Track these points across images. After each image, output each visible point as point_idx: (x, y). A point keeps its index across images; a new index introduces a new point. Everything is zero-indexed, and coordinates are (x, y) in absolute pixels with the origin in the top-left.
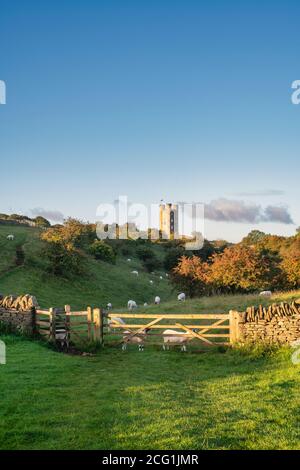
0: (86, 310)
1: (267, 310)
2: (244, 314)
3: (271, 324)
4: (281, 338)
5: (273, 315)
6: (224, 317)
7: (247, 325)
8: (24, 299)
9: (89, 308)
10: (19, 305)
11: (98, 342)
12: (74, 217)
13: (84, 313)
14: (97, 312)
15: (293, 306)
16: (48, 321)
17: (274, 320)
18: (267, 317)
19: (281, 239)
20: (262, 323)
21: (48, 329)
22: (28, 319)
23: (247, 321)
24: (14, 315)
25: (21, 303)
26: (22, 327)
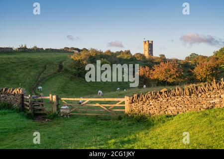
0: (49, 96)
1: (144, 96)
2: (132, 98)
3: (146, 104)
4: (151, 112)
5: (147, 99)
6: (122, 100)
7: (133, 105)
8: (18, 90)
9: (51, 95)
10: (15, 93)
11: (55, 113)
12: (93, 48)
13: (48, 97)
14: (54, 97)
15: (158, 94)
16: (28, 102)
17: (148, 101)
18: (144, 100)
19: (205, 57)
20: (141, 103)
21: (29, 106)
22: (19, 101)
23: (133, 102)
24: (12, 99)
25: (16, 92)
26: (16, 105)
